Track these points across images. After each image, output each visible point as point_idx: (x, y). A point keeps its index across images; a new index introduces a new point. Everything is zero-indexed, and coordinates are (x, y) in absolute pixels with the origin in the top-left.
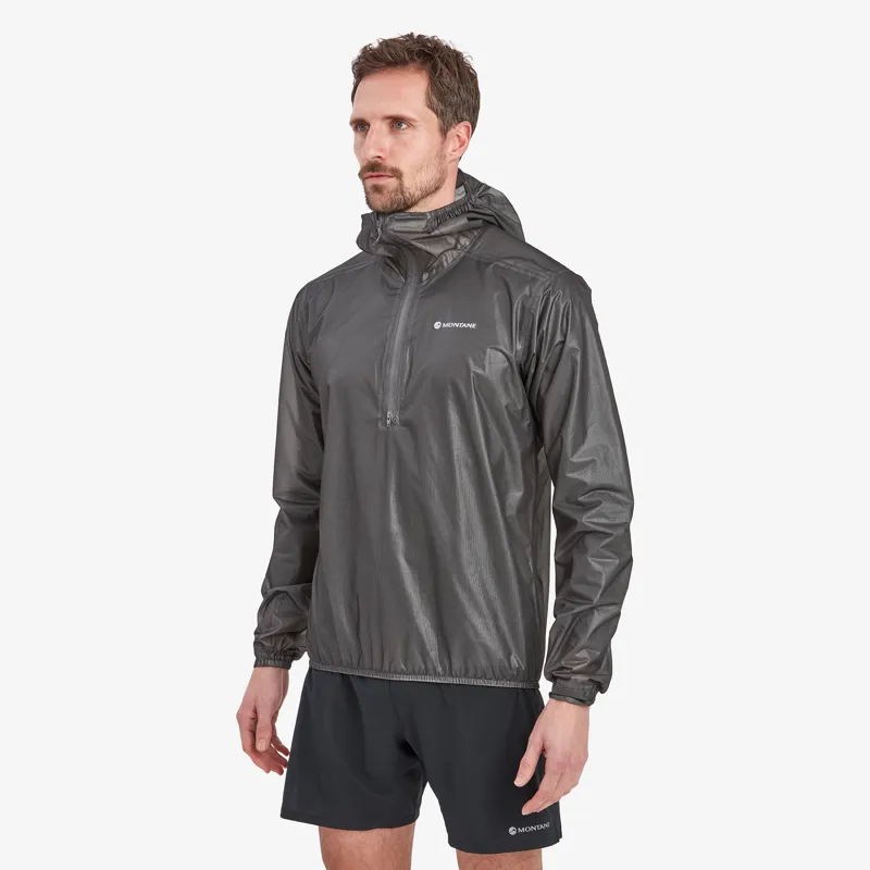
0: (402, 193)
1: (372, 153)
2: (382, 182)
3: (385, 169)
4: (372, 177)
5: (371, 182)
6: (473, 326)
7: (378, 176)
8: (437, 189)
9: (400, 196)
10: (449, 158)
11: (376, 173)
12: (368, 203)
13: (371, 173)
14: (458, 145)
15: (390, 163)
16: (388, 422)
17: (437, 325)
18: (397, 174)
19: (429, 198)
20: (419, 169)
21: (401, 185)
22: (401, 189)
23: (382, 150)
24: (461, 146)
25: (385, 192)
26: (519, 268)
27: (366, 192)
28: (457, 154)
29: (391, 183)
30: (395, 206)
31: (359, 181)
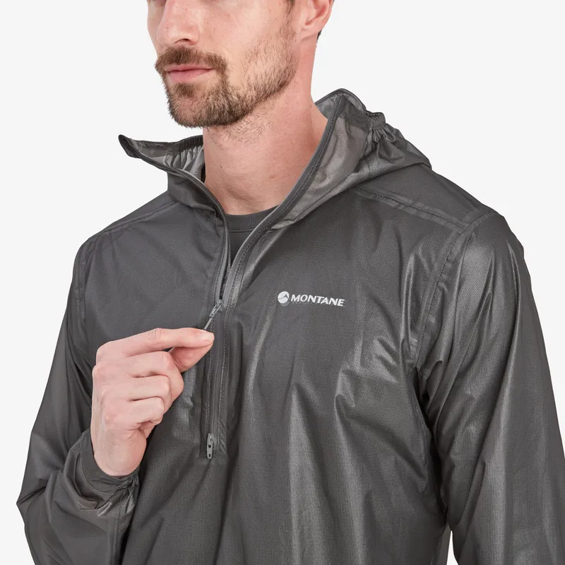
0: (226, 94)
1: (174, 35)
2: (194, 79)
3: (197, 57)
4: (177, 71)
5: (175, 80)
6: (339, 302)
7: (184, 71)
8: (282, 85)
9: (223, 101)
10: (300, 36)
11: (182, 66)
12: (173, 113)
13: (174, 66)
14: (314, 12)
15: (204, 48)
16: (209, 451)
17: (283, 298)
18: (217, 64)
19: (270, 101)
20: (254, 55)
21: (224, 82)
22: (224, 89)
23: (190, 29)
24: (319, 15)
25: (199, 94)
26: (419, 210)
27: (170, 95)
28: (312, 28)
29: (208, 80)
30: (216, 117)
31: (158, 77)
